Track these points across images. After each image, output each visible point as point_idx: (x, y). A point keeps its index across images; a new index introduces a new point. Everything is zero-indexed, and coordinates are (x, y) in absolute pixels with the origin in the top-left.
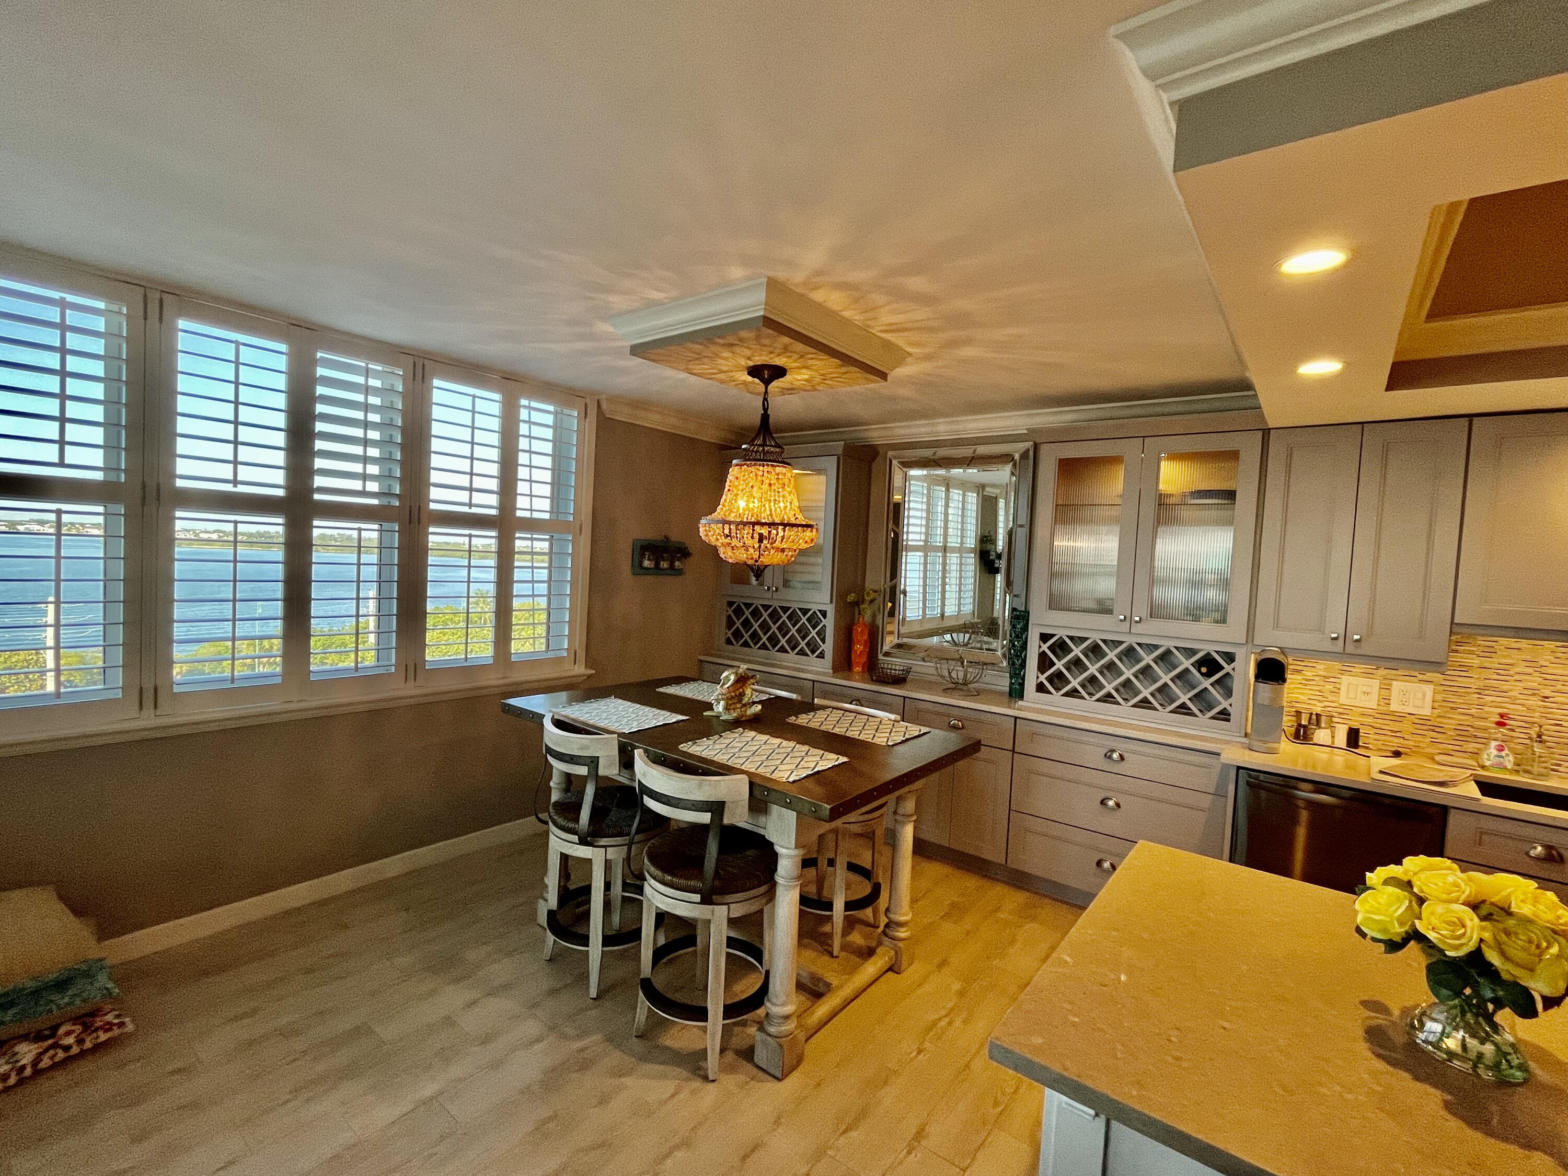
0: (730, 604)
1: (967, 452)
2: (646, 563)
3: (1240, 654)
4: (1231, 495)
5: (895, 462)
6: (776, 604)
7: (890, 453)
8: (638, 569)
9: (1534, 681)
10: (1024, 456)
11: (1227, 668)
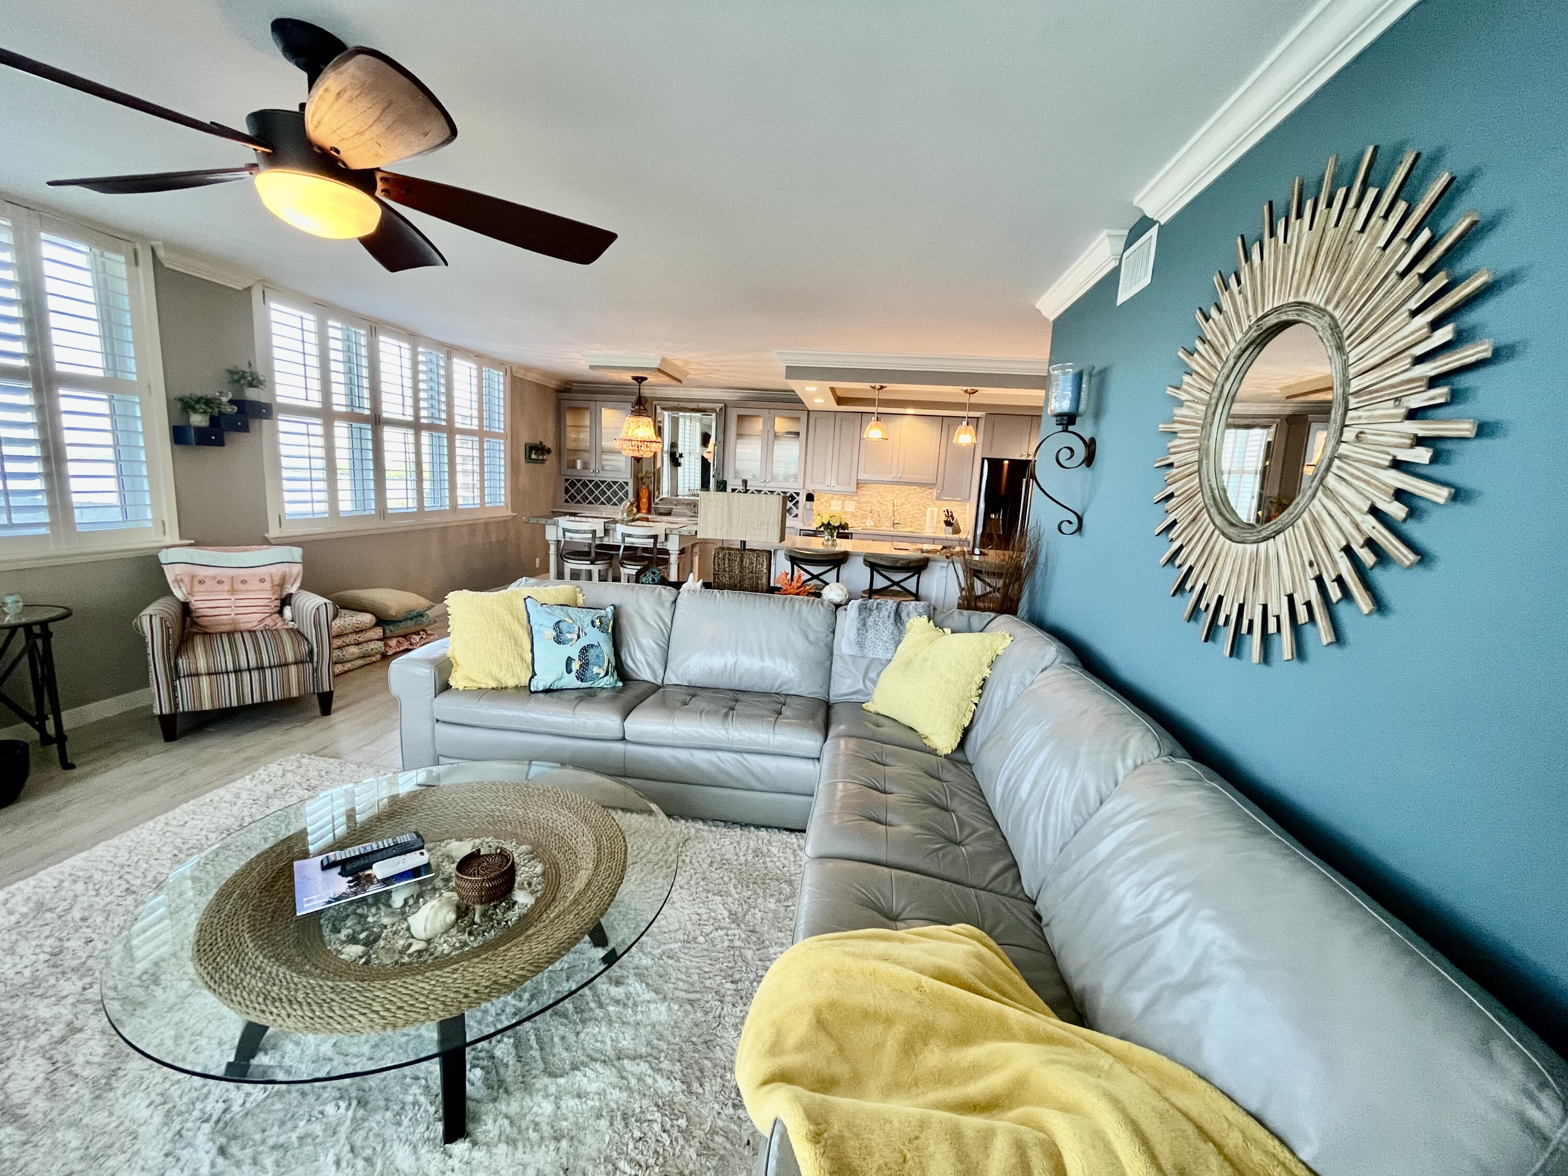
0: (567, 480)
1: (694, 405)
2: (533, 456)
3: (801, 492)
4: (798, 434)
5: (658, 407)
6: (596, 479)
7: (655, 402)
8: (529, 459)
9: (879, 498)
10: (721, 409)
11: (797, 498)
